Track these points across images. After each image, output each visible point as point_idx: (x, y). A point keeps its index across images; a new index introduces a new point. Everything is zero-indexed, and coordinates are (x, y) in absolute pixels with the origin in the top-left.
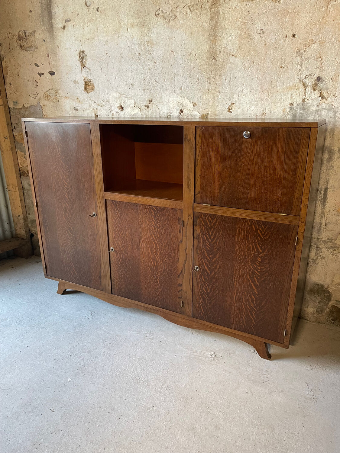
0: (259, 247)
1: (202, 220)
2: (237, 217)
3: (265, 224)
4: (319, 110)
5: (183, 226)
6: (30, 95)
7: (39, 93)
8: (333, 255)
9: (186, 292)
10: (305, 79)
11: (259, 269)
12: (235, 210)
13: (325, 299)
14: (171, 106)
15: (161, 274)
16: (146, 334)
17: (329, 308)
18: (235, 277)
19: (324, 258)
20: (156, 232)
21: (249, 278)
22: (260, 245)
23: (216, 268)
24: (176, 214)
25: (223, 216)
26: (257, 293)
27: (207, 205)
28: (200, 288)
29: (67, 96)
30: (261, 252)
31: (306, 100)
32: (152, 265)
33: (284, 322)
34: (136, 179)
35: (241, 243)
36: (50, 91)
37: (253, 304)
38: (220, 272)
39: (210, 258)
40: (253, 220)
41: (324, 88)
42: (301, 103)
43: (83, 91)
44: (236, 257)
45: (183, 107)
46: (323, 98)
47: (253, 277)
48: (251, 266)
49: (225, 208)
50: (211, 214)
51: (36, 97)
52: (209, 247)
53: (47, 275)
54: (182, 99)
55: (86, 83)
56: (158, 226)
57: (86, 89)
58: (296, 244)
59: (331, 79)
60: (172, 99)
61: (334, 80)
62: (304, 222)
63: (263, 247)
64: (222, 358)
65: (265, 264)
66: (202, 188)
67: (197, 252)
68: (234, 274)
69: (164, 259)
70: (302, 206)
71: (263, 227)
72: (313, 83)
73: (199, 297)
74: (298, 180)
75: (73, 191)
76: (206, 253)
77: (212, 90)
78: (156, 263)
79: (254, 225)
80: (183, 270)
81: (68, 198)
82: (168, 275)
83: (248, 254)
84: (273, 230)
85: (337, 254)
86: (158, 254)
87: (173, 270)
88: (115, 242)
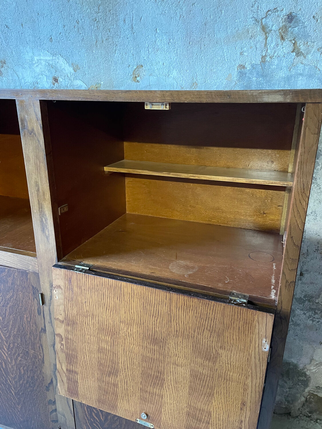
4: (291, 77)
8: (313, 321)
10: (266, 17)
14: (38, 70)
17: (304, 397)
19: (299, 325)
24: (27, 280)
31: (268, 59)
41: (300, 36)
42: (259, 63)
45: (57, 73)
46: (299, 54)
54: (54, 58)
59: (314, 17)
60: (38, 58)
61: (319, 20)
72: (281, 25)
73: (86, 426)
77: (103, 42)
85: (319, 320)
86: (6, 349)
87: (36, 377)
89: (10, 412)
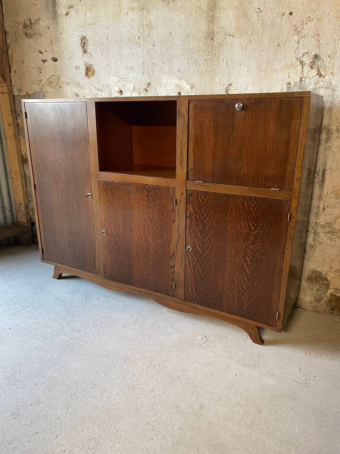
0: (251, 224)
1: (194, 198)
2: (229, 193)
3: (257, 200)
4: (316, 88)
5: (176, 205)
6: (33, 82)
7: (42, 80)
8: (331, 240)
9: (178, 274)
10: (302, 57)
11: (251, 248)
12: (228, 186)
13: (323, 287)
14: (169, 88)
15: (153, 256)
16: (138, 317)
17: (327, 297)
18: (227, 257)
19: (322, 244)
20: (149, 213)
21: (241, 258)
22: (253, 223)
23: (208, 248)
24: (169, 192)
25: (215, 193)
26: (249, 273)
27: (200, 182)
28: (192, 270)
29: (69, 81)
30: (253, 229)
31: (304, 79)
32: (144, 248)
33: (276, 305)
34: (134, 163)
35: (234, 221)
36: (53, 77)
37: (245, 285)
38: (212, 253)
39: (202, 238)
40: (245, 197)
41: (322, 66)
42: (299, 81)
43: (84, 77)
44: (228, 236)
45: (181, 90)
46: (321, 76)
47: (245, 256)
48: (243, 245)
49: (218, 184)
50: (204, 191)
51: (39, 84)
52: (201, 226)
53: (43, 259)
54: (180, 81)
55: (87, 68)
56: (151, 206)
57: (87, 74)
58: (289, 220)
59: (329, 56)
60: (171, 81)
61: (331, 58)
62: (296, 197)
63: (255, 225)
64: (213, 341)
65: (258, 242)
66: (195, 164)
67: (190, 232)
68: (226, 254)
69: (156, 240)
70: (295, 180)
71: (255, 203)
72: (311, 61)
73: (191, 279)
74: (291, 153)
75: (69, 172)
76: (198, 233)
77: (210, 72)
78: (148, 245)
79: (247, 202)
80: (176, 251)
81: (64, 180)
82: (160, 257)
83: (240, 233)
84: (266, 207)
85: (335, 239)
86: (151, 235)
87: (165, 251)
88: (107, 224)
89: (146, 278)
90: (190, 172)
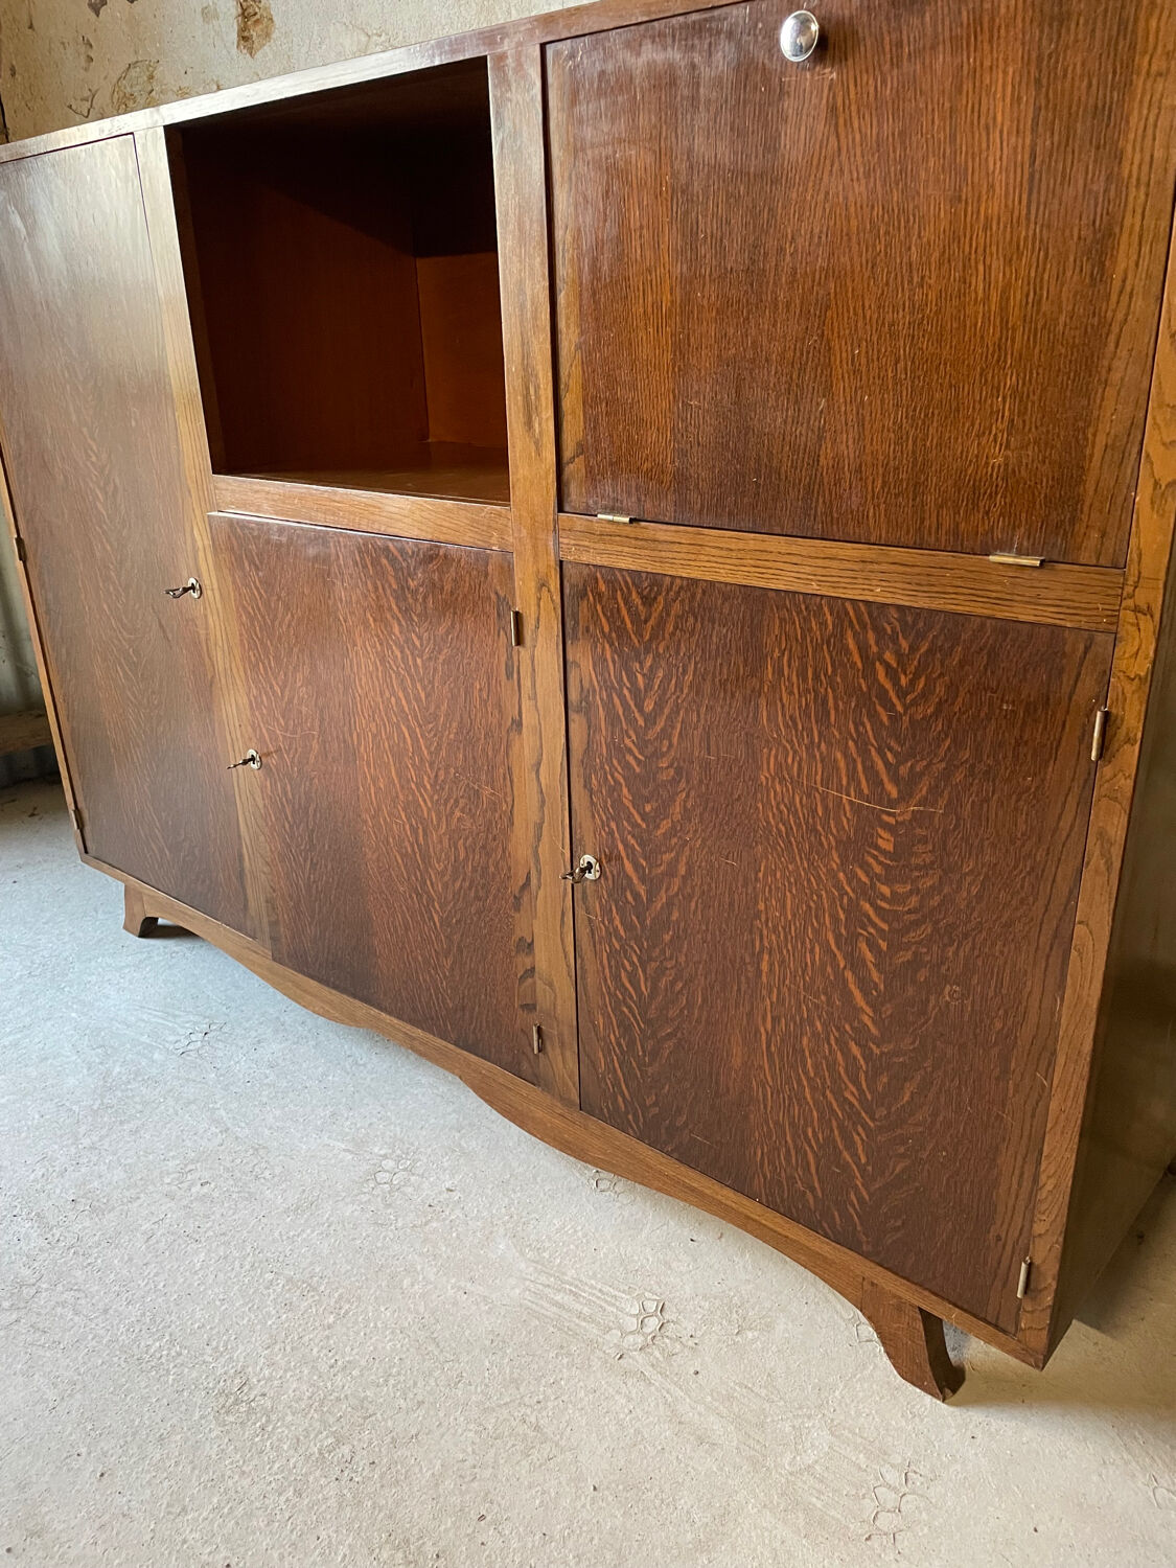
0: (880, 765)
1: (599, 608)
2: (762, 584)
3: (915, 623)
5: (518, 642)
6: (70, 107)
7: (96, 91)
9: (551, 985)
11: (883, 898)
12: (752, 541)
15: (446, 886)
18: (765, 932)
20: (412, 679)
21: (832, 942)
22: (889, 755)
23: (671, 872)
24: (486, 576)
25: (694, 582)
26: (874, 1030)
27: (617, 519)
28: (607, 971)
29: (184, 82)
30: (894, 794)
32: (407, 843)
33: (1018, 1219)
34: (430, 440)
35: (791, 742)
36: (133, 73)
37: (854, 1090)
38: (691, 897)
39: (643, 819)
40: (848, 604)
43: (234, 50)
44: (768, 823)
47: (853, 938)
48: (841, 875)
49: (706, 531)
50: (640, 573)
51: (89, 110)
52: (636, 758)
53: (86, 852)
55: (244, 10)
56: (417, 643)
57: (245, 39)
58: (1100, 756)
62: (1149, 611)
63: (904, 770)
65: (918, 868)
66: (592, 424)
67: (587, 785)
68: (757, 916)
69: (451, 815)
70: (1143, 498)
71: (905, 645)
73: (603, 1014)
74: (1120, 316)
75: (117, 481)
76: (625, 790)
78: (420, 831)
79: (855, 635)
80: (534, 872)
81: (105, 517)
82: (472, 894)
83: (826, 808)
84: (962, 665)
86: (428, 787)
87: (492, 869)
88: (262, 725)
89: (425, 981)
90: (571, 466)
